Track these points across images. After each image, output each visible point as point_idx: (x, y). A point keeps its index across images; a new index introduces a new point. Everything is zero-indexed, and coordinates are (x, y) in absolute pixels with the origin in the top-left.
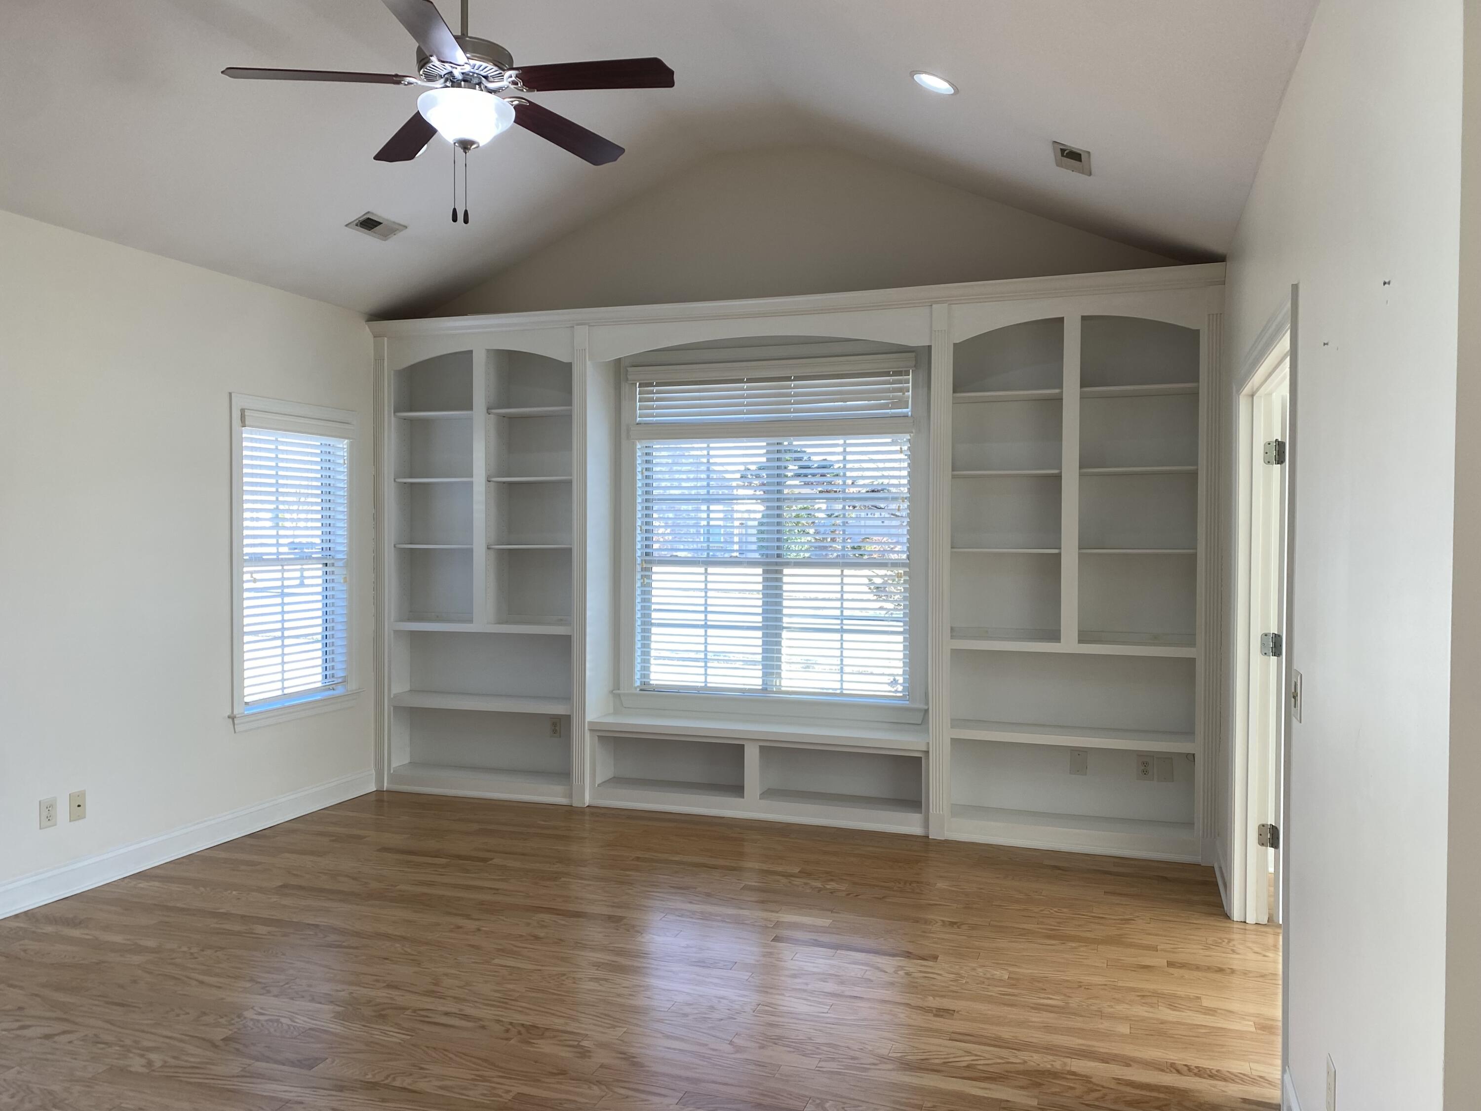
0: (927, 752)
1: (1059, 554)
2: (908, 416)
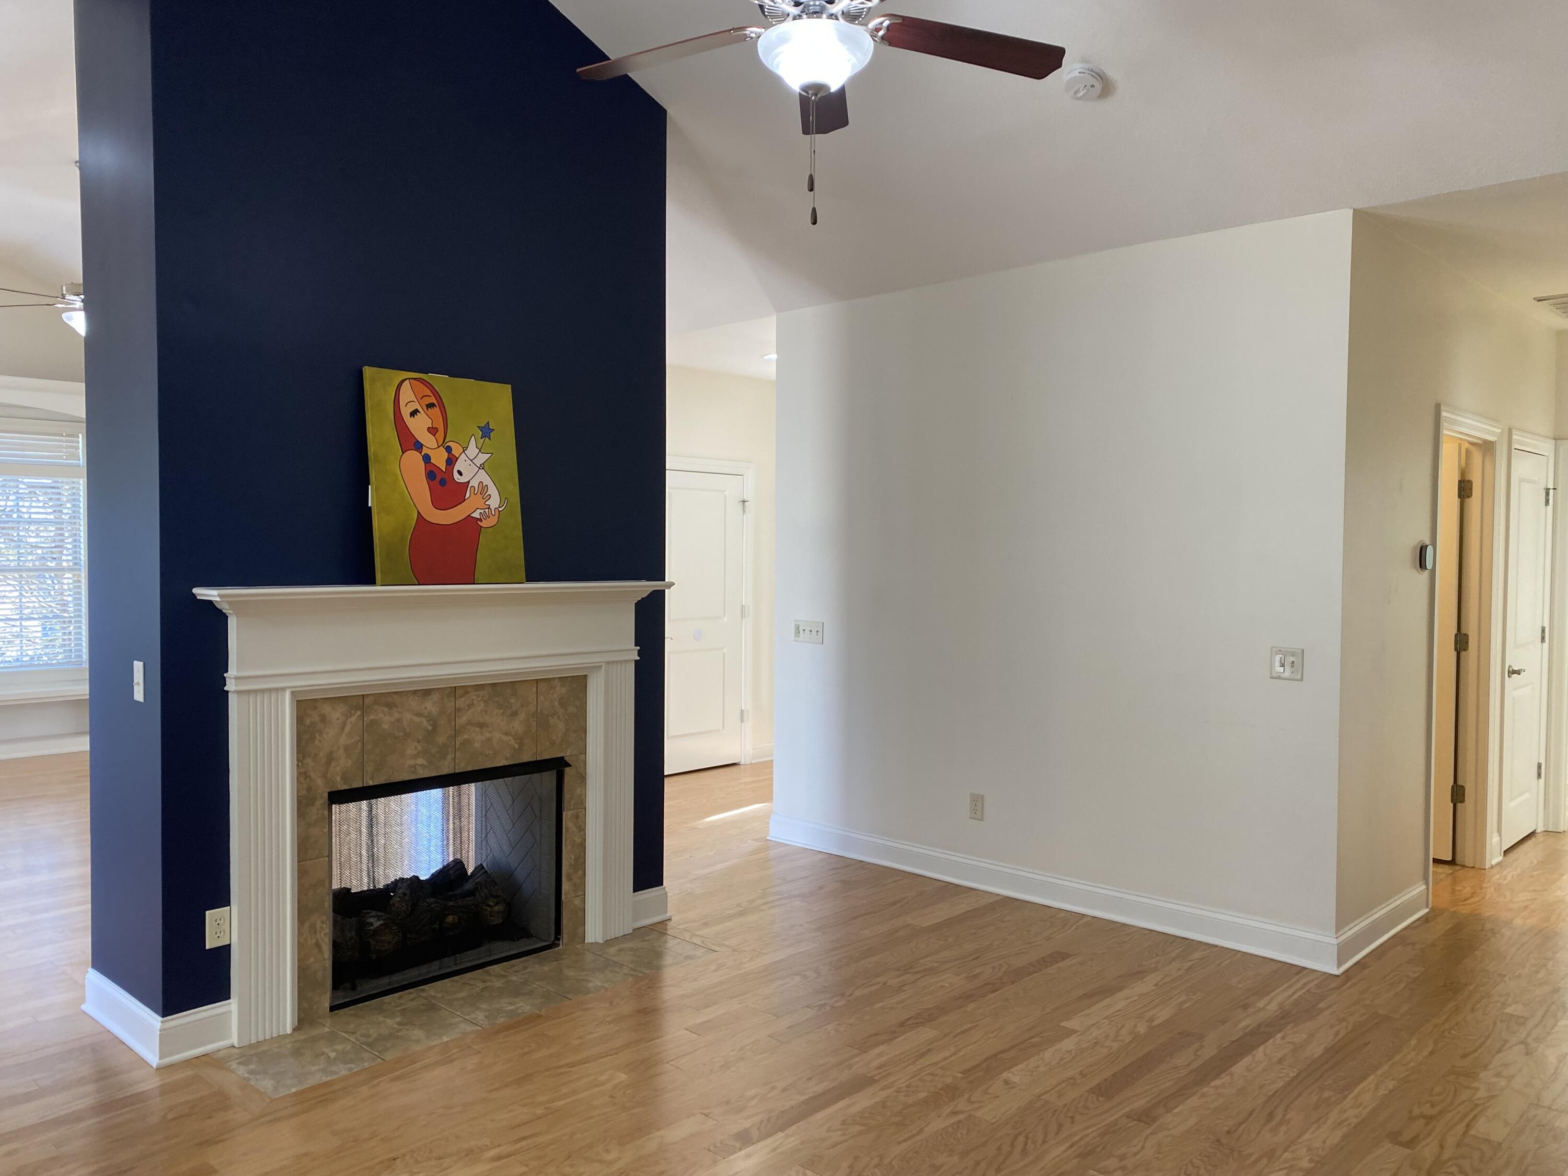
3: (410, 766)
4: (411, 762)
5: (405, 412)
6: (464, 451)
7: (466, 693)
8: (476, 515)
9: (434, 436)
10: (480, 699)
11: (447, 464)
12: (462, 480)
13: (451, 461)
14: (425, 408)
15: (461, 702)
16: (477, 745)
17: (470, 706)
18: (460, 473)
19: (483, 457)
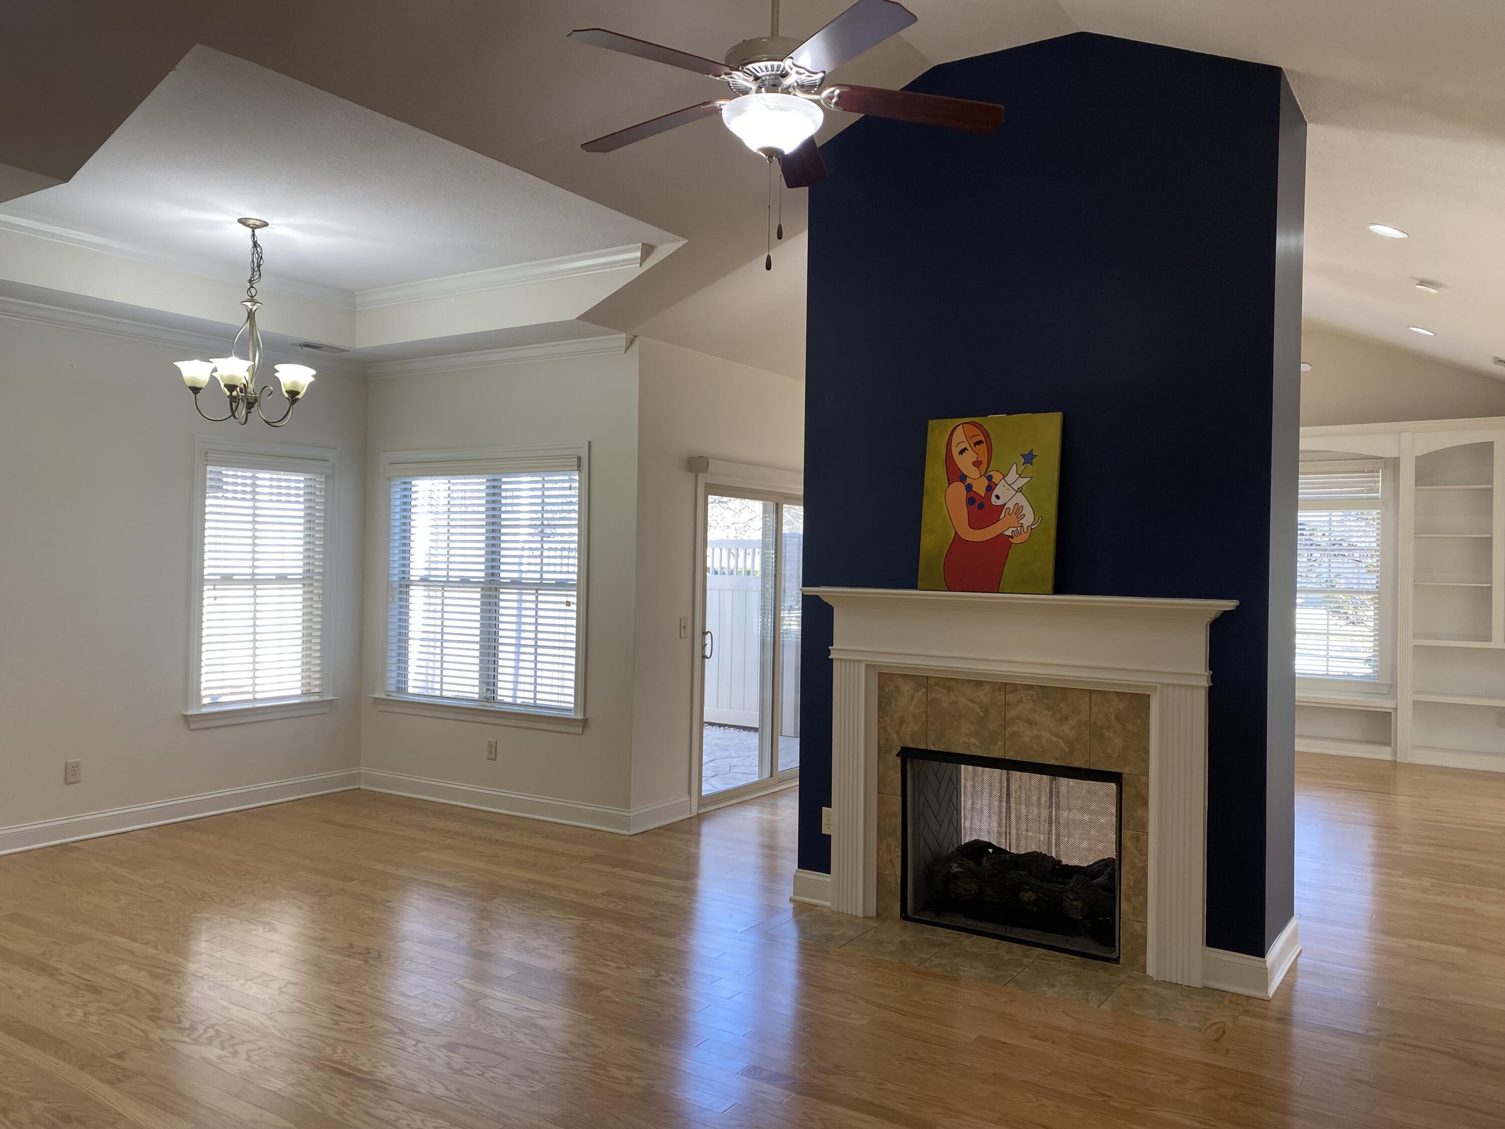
0: (1396, 709)
1: (1491, 588)
2: (1378, 498)
3: (964, 742)
4: (966, 739)
5: (955, 451)
6: (1003, 478)
7: (1016, 690)
8: (1008, 533)
9: (978, 468)
10: (1029, 698)
11: (986, 491)
12: (999, 503)
13: (990, 488)
14: (973, 446)
15: (1010, 698)
16: (1026, 739)
17: (1020, 702)
18: (998, 497)
19: (1023, 481)
